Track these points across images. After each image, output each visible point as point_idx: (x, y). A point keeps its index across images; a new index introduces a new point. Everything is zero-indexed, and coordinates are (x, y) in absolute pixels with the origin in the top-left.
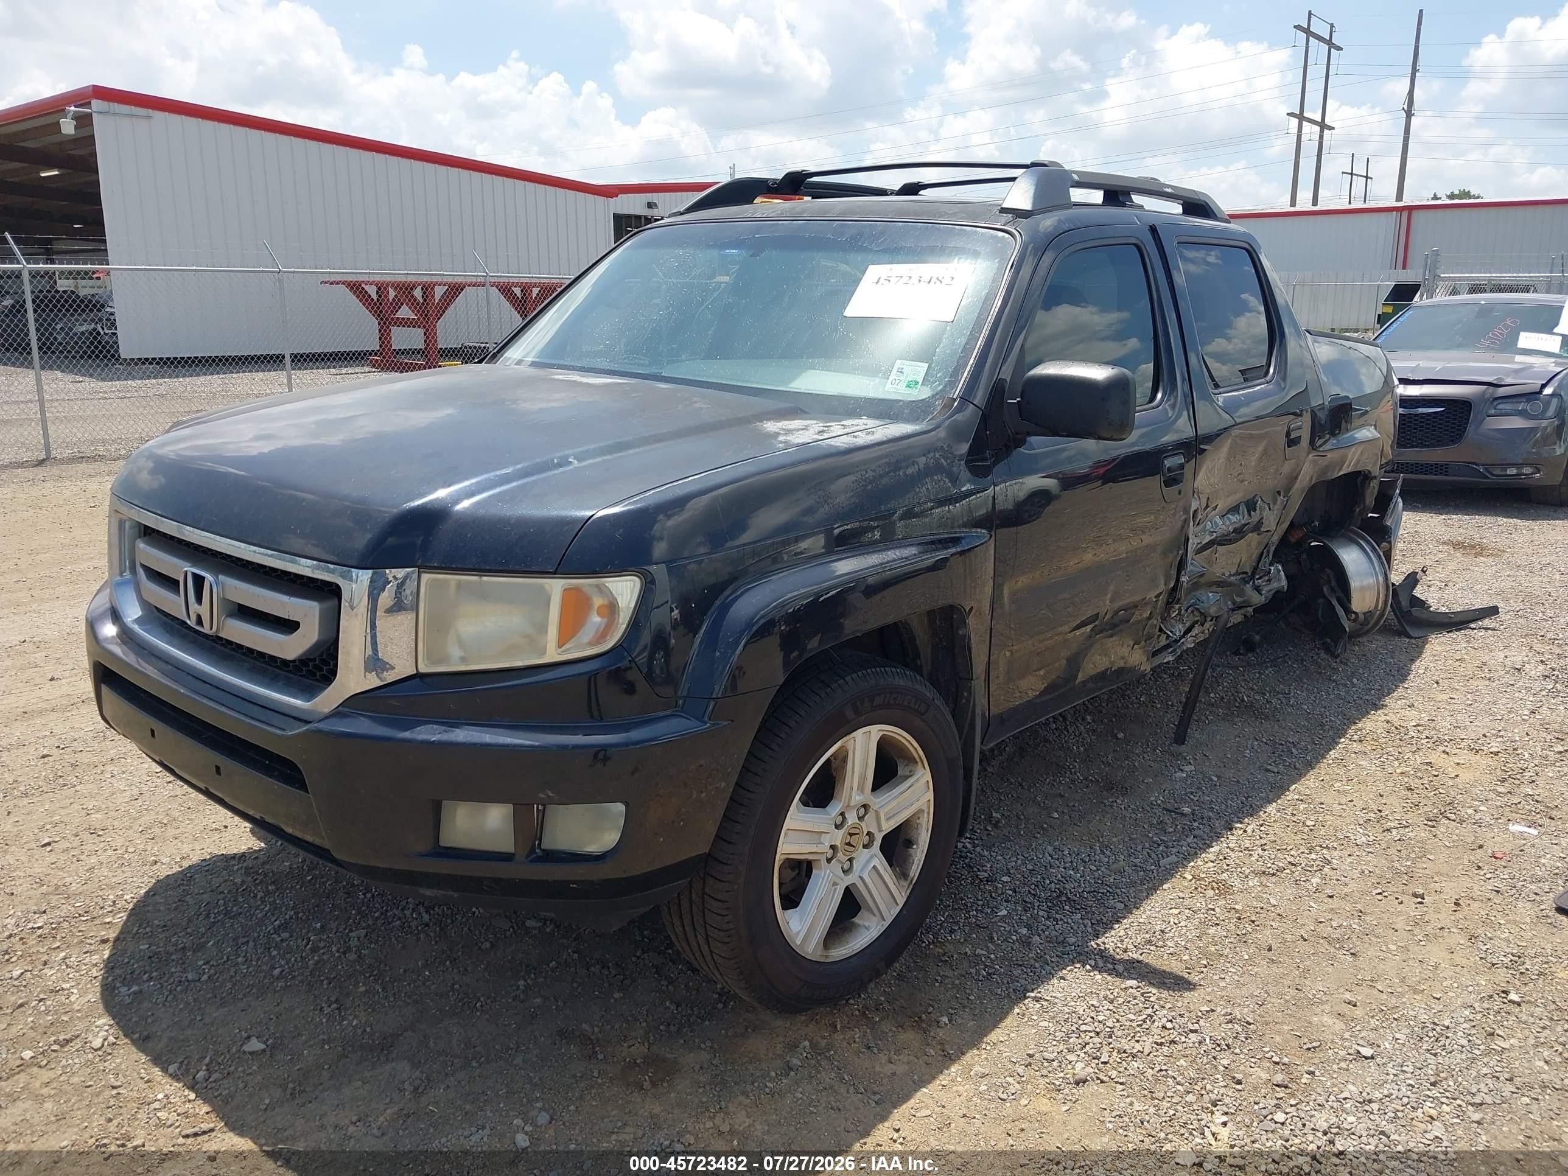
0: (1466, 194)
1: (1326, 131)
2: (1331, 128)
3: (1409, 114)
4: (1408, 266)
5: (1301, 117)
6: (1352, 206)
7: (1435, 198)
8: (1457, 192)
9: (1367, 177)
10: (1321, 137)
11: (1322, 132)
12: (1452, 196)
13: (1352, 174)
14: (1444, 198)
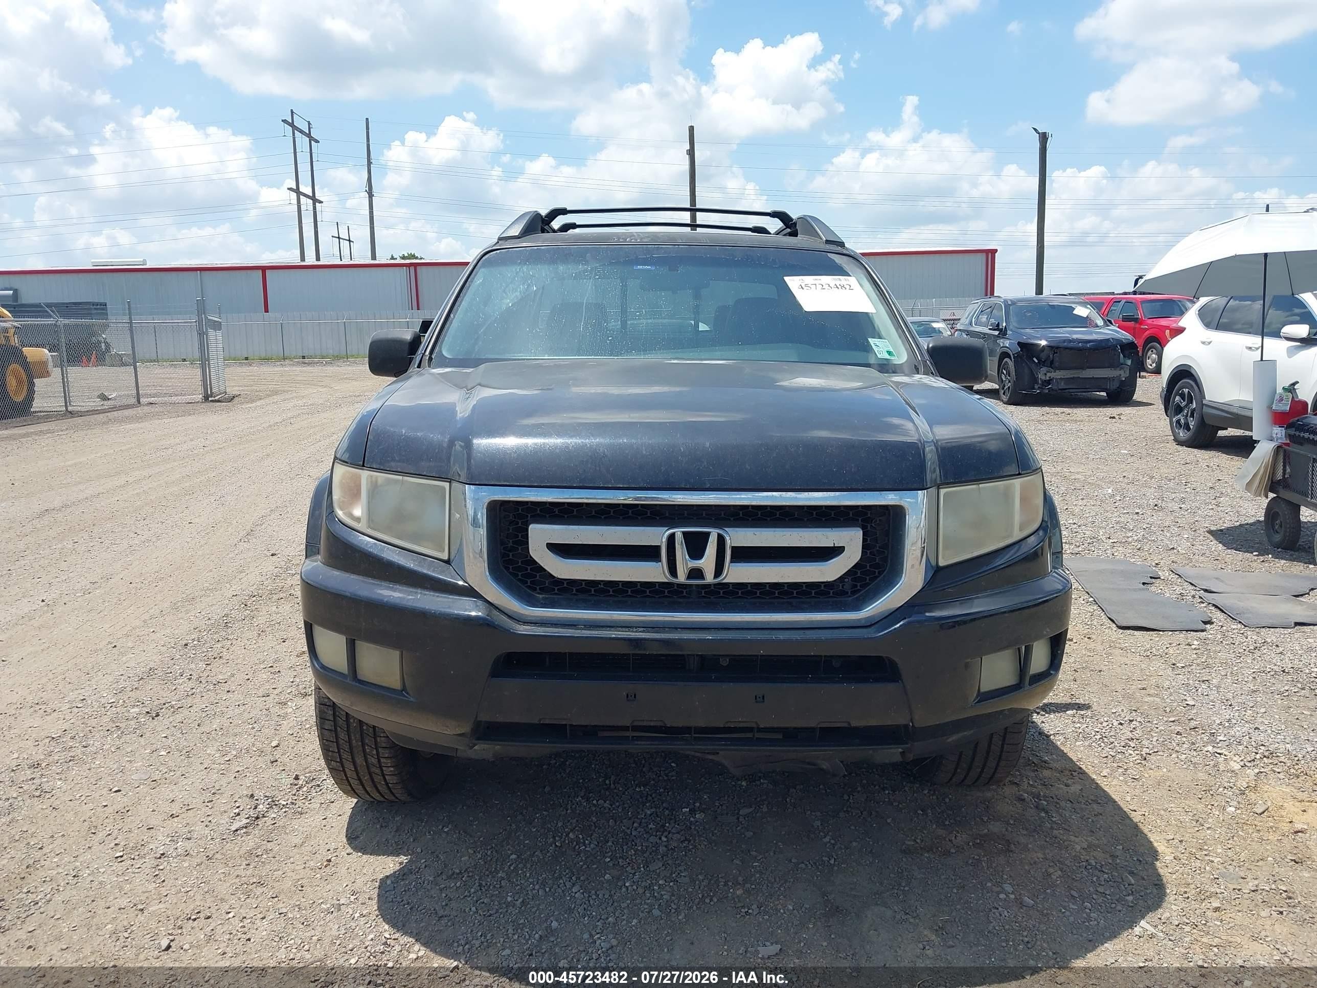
0: (413, 256)
1: (317, 204)
2: (321, 202)
3: (371, 196)
4: (420, 308)
5: (297, 191)
6: (343, 262)
7: (392, 258)
8: (406, 255)
9: (349, 241)
10: (315, 208)
11: (314, 204)
12: (403, 258)
13: (339, 238)
14: (399, 258)
